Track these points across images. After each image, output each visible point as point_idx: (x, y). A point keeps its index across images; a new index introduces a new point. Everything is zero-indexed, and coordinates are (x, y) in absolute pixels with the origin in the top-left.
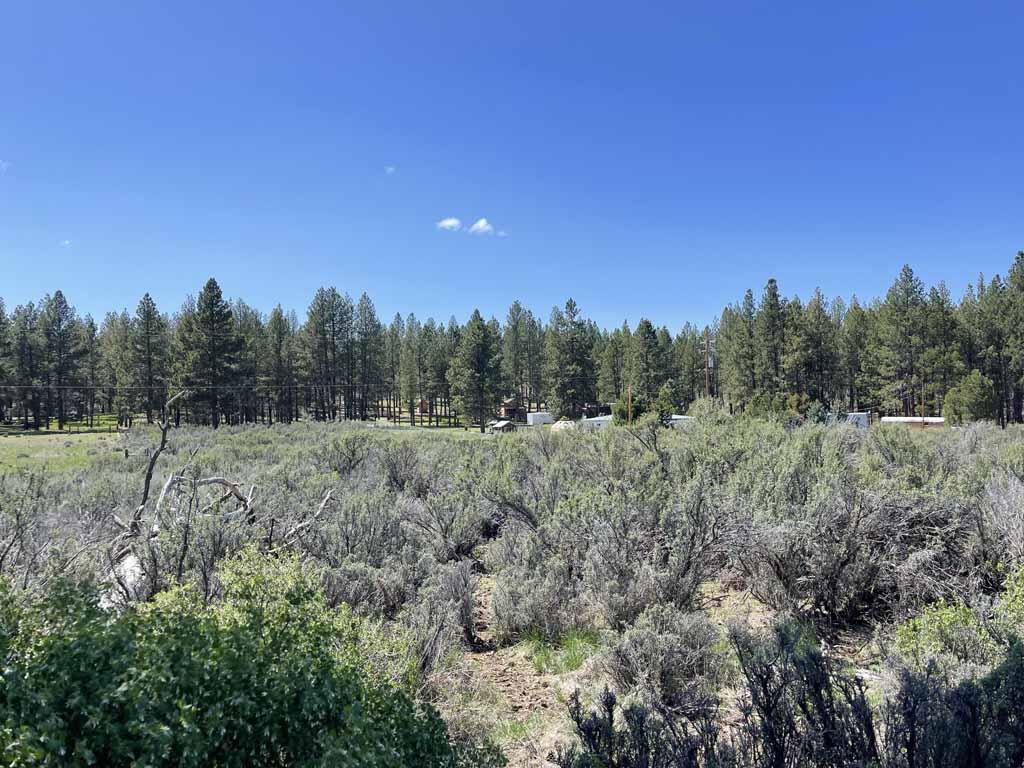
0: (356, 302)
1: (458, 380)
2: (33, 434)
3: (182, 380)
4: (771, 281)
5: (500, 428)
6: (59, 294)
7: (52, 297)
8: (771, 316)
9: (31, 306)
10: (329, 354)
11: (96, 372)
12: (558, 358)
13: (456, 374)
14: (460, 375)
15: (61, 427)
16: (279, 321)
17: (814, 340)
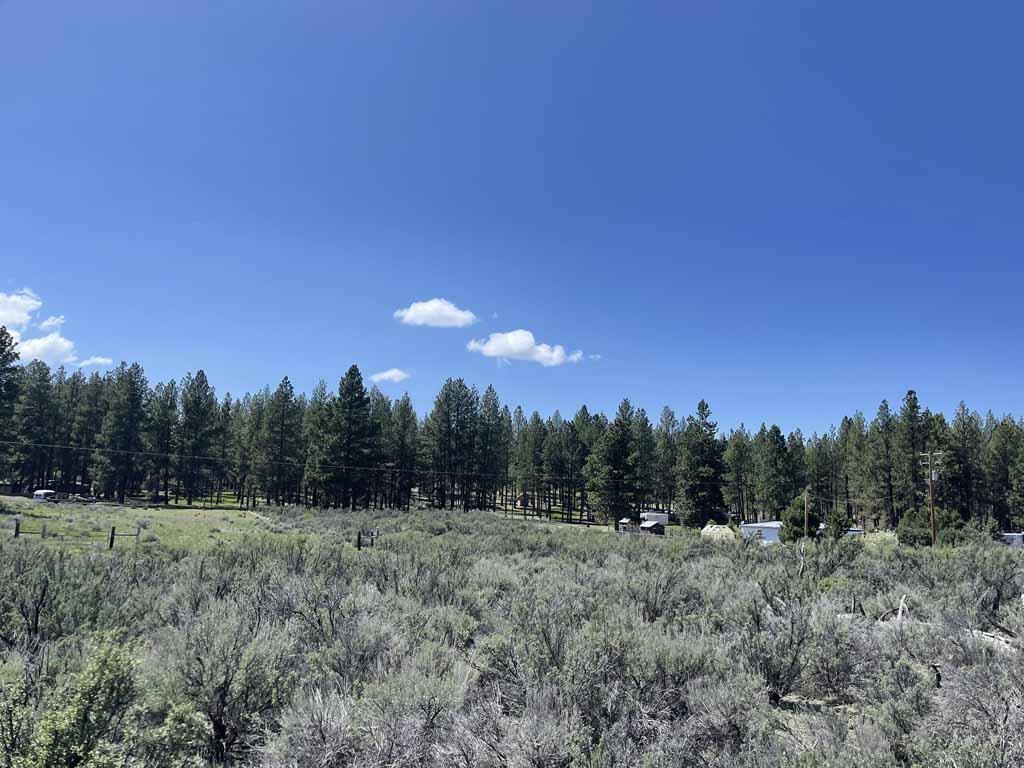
0: (481, 394)
1: (595, 476)
2: (163, 507)
3: (320, 462)
4: (910, 393)
5: (648, 529)
6: (201, 374)
7: (194, 376)
8: (912, 428)
9: (173, 383)
10: (453, 443)
11: (227, 450)
12: (688, 458)
13: (593, 470)
14: (596, 471)
15: (189, 503)
16: (405, 408)
17: (959, 456)
